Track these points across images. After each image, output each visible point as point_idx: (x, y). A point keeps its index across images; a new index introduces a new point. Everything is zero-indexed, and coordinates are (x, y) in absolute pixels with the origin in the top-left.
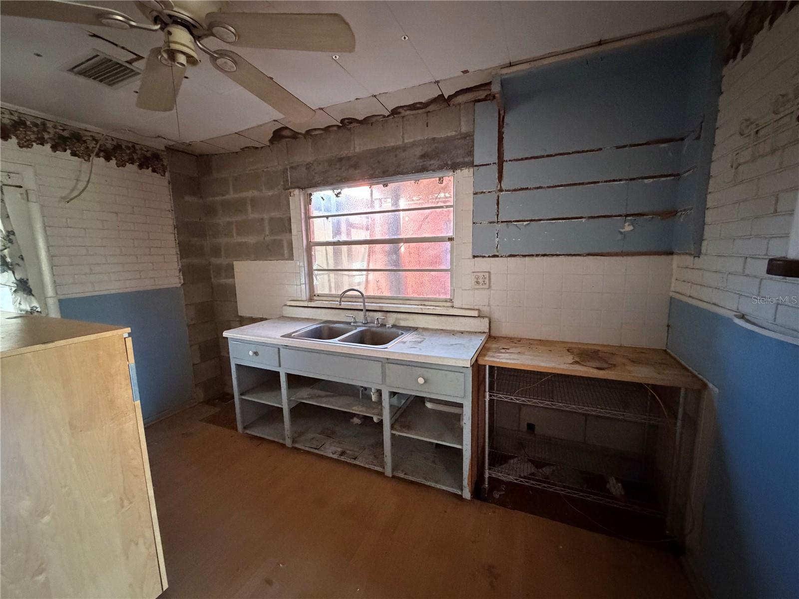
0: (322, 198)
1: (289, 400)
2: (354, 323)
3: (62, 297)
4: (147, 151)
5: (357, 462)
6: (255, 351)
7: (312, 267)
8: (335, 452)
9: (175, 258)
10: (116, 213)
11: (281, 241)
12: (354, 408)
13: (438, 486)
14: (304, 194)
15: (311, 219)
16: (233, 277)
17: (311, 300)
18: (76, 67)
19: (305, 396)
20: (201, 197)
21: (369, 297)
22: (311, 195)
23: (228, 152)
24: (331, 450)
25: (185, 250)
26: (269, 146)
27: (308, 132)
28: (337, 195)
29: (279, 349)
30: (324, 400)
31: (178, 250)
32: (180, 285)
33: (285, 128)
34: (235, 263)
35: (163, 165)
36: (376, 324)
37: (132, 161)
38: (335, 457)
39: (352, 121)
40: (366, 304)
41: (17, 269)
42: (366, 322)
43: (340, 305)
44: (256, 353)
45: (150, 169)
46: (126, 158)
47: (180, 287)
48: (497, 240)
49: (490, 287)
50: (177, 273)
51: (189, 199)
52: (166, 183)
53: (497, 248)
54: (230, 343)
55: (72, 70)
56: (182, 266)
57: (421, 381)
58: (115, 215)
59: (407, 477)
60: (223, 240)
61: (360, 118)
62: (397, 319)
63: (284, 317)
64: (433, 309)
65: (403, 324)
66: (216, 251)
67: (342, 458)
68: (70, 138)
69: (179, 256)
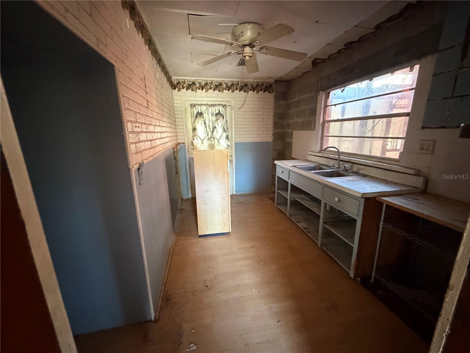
0: (335, 94)
1: (290, 197)
2: (333, 167)
3: (236, 142)
4: (267, 84)
5: (309, 234)
6: (282, 171)
7: (323, 135)
8: (303, 227)
9: (271, 129)
10: (254, 112)
11: (311, 120)
12: (314, 208)
13: (340, 263)
14: (325, 94)
15: (328, 107)
16: (292, 138)
17: (320, 152)
18: (238, 64)
19: (298, 197)
20: (287, 101)
21: (343, 153)
22: (329, 93)
23: (297, 77)
24: (302, 225)
25: (276, 126)
26: (313, 69)
27: (330, 56)
28: (342, 91)
29: (289, 171)
30: (304, 201)
31: (273, 126)
32: (272, 141)
33: (317, 59)
34: (294, 132)
35: (272, 89)
36: (343, 169)
37: (261, 90)
38: (302, 228)
39: (351, 43)
40: (341, 157)
41: (227, 132)
42: (338, 167)
43: (323, 155)
44: (282, 172)
45: (267, 92)
46: (260, 89)
47: (271, 142)
48: (448, 113)
49: (433, 152)
50: (271, 135)
51: (282, 102)
52: (273, 96)
53: (447, 119)
54: (277, 166)
55: (238, 65)
56: (274, 133)
57: (336, 199)
58: (253, 112)
59: (327, 251)
60: (291, 121)
61: (356, 40)
62: (359, 169)
63: (306, 160)
64: (382, 164)
65: (361, 172)
66: (288, 126)
67: (304, 230)
68: (244, 86)
69: (273, 128)
